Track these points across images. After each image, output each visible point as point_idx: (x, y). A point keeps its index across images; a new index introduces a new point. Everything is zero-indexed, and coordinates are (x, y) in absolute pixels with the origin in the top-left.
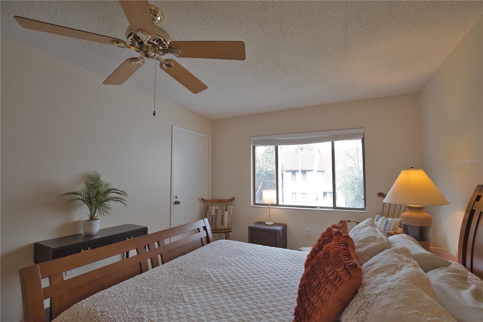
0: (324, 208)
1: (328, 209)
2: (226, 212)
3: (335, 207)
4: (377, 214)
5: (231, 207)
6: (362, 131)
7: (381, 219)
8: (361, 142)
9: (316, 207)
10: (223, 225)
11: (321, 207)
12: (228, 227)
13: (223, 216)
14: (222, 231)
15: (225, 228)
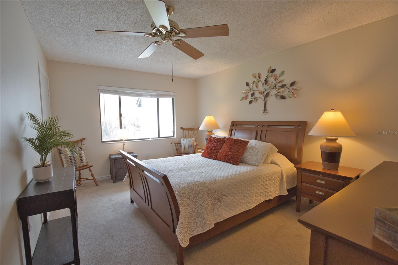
0: (154, 138)
1: (156, 139)
2: (82, 151)
3: (159, 137)
4: (181, 138)
5: (84, 146)
6: (174, 94)
7: (185, 140)
8: (172, 100)
9: (149, 139)
10: (82, 162)
11: (152, 138)
12: (87, 164)
13: (81, 155)
14: (85, 167)
15: (84, 165)
